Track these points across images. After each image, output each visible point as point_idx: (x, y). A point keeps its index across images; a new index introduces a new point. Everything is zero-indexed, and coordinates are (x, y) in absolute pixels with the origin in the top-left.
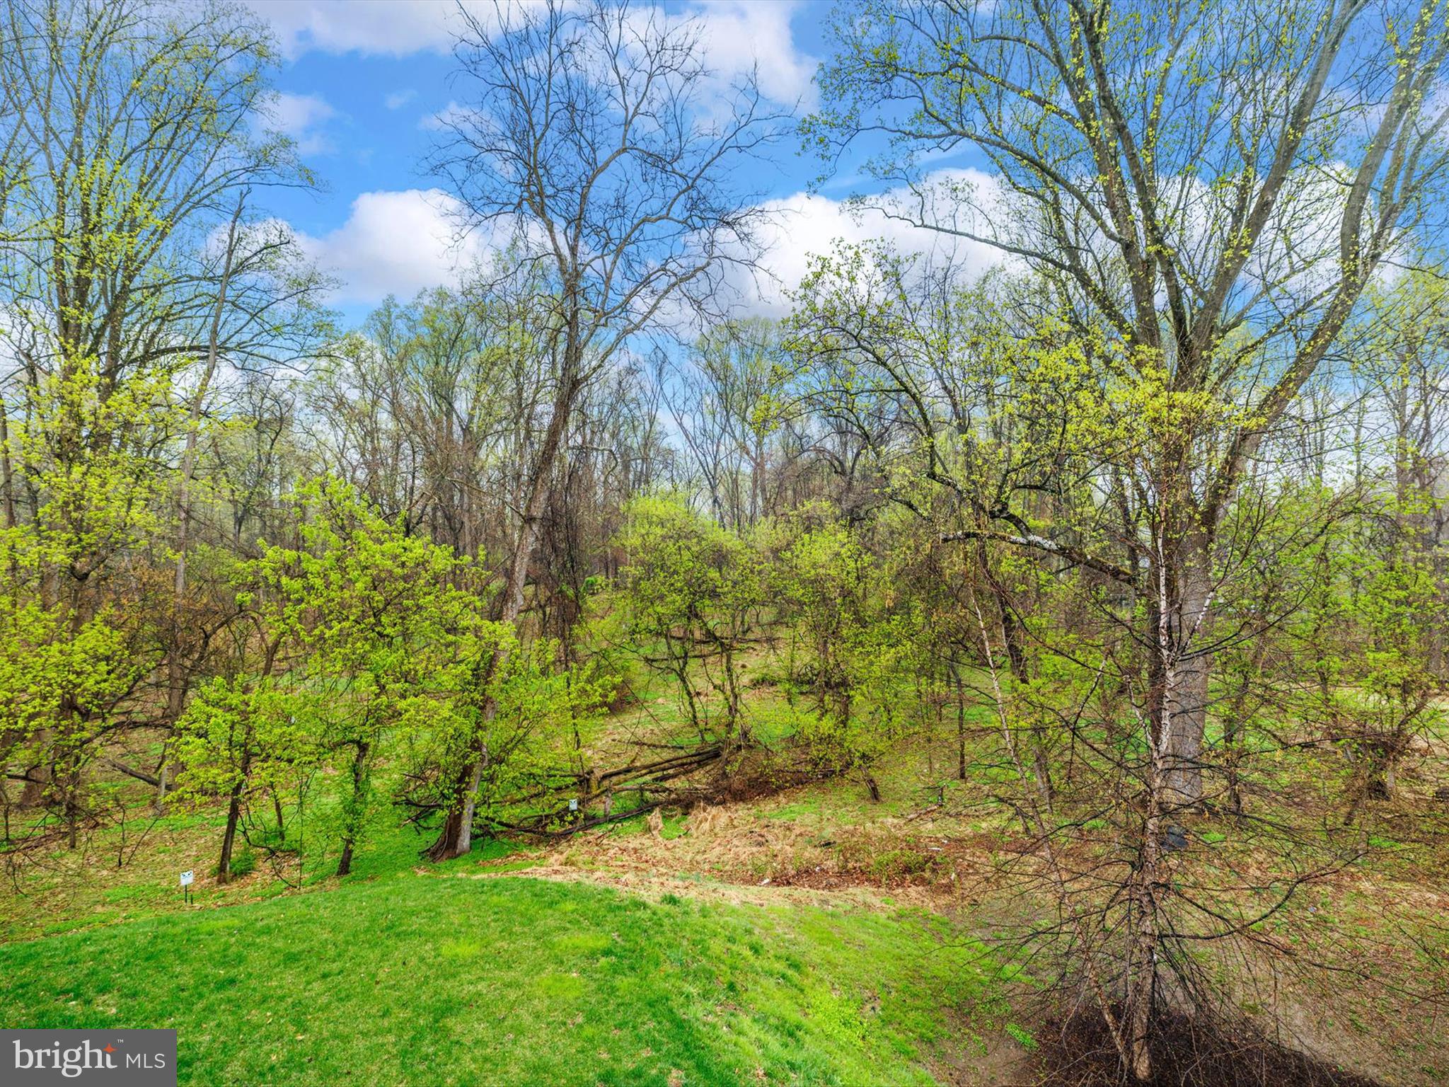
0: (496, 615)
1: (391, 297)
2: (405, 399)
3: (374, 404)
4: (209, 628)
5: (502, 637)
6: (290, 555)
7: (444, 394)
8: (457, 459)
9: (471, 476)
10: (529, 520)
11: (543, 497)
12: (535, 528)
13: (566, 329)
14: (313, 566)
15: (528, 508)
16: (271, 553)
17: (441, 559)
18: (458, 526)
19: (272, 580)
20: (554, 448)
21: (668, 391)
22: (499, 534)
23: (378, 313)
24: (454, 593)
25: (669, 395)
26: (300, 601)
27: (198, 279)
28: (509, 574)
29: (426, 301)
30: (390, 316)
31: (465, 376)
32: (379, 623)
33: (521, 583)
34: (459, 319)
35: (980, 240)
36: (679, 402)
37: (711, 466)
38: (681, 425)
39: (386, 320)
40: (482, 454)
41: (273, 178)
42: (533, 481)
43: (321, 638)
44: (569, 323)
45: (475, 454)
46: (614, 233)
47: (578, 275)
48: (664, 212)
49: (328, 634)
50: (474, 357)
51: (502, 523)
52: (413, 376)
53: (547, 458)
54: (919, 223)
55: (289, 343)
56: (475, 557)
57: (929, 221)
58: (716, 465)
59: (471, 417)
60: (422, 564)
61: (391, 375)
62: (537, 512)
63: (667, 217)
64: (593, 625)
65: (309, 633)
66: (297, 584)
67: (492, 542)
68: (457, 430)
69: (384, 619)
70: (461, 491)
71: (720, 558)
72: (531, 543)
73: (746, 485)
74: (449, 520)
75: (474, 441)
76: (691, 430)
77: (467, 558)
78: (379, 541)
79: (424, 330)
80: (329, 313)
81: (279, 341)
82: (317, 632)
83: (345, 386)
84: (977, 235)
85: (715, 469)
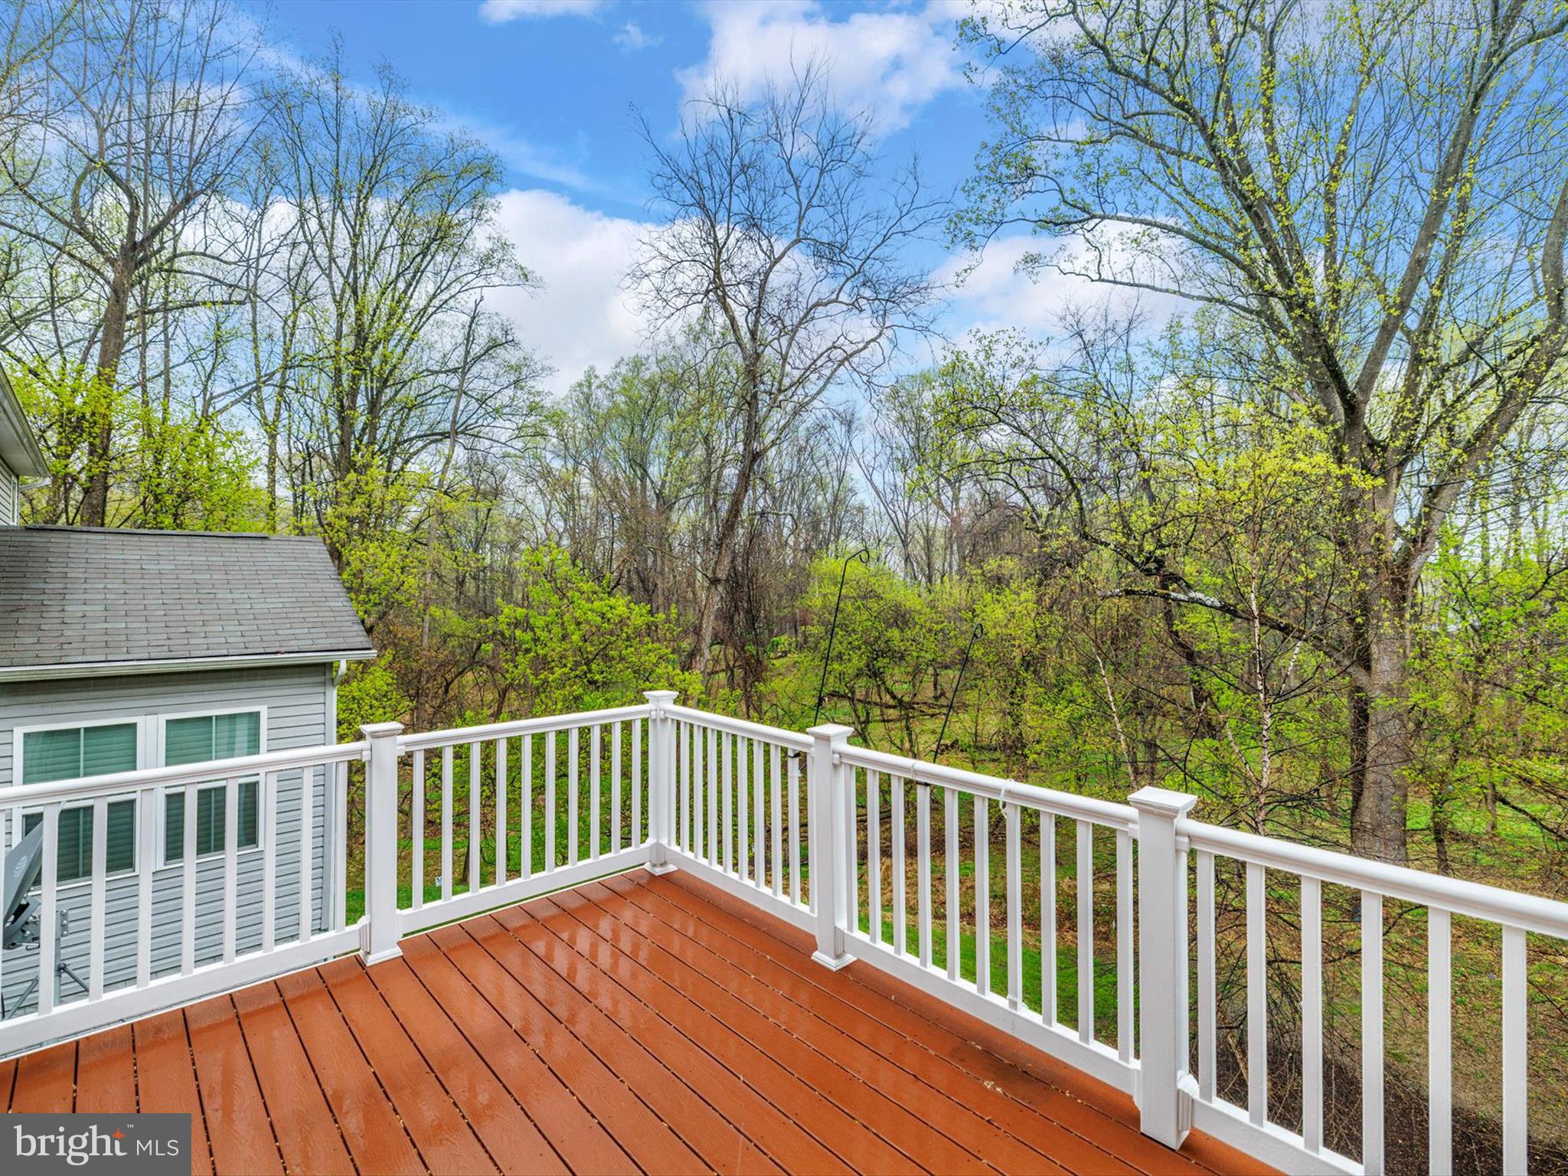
0: (686, 667)
1: (592, 368)
2: (605, 468)
3: (575, 470)
4: (448, 677)
5: (690, 684)
6: (521, 612)
7: (639, 463)
8: (652, 522)
9: (663, 538)
10: (715, 581)
11: (727, 561)
12: (720, 588)
13: (746, 407)
14: (539, 622)
15: (714, 572)
16: (507, 610)
17: (639, 615)
18: (651, 587)
19: (507, 633)
20: (736, 516)
21: (857, 446)
22: (690, 595)
23: (580, 385)
24: (650, 646)
25: (858, 451)
26: (528, 651)
27: (437, 372)
28: (697, 631)
29: (623, 370)
30: (590, 387)
31: (659, 442)
32: (590, 671)
33: (708, 640)
34: (654, 388)
35: (1161, 290)
36: (869, 458)
37: (902, 522)
38: (871, 481)
39: (585, 390)
40: (674, 517)
41: (496, 280)
42: (719, 546)
43: (546, 681)
44: (749, 404)
45: (668, 519)
46: (788, 322)
47: (758, 356)
48: (834, 296)
49: (551, 678)
50: (667, 423)
51: (691, 585)
52: (611, 444)
53: (730, 526)
54: (1096, 277)
55: (508, 424)
56: (668, 615)
57: (1106, 274)
58: (907, 522)
59: (664, 483)
60: (622, 622)
61: (590, 444)
62: (722, 575)
63: (836, 301)
64: (777, 684)
65: (536, 675)
66: (528, 636)
67: (682, 601)
68: (650, 493)
69: (594, 667)
70: (655, 554)
71: (900, 618)
72: (716, 602)
73: (940, 541)
74: (643, 582)
75: (666, 504)
76: (880, 487)
77: (661, 616)
78: (588, 600)
79: (620, 399)
80: (539, 393)
81: (500, 422)
82: (542, 676)
83: (549, 456)
84: (1158, 285)
85: (907, 526)
